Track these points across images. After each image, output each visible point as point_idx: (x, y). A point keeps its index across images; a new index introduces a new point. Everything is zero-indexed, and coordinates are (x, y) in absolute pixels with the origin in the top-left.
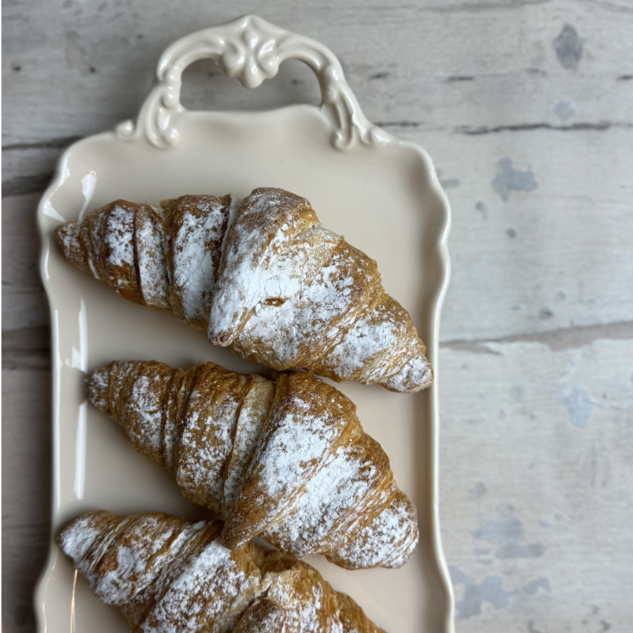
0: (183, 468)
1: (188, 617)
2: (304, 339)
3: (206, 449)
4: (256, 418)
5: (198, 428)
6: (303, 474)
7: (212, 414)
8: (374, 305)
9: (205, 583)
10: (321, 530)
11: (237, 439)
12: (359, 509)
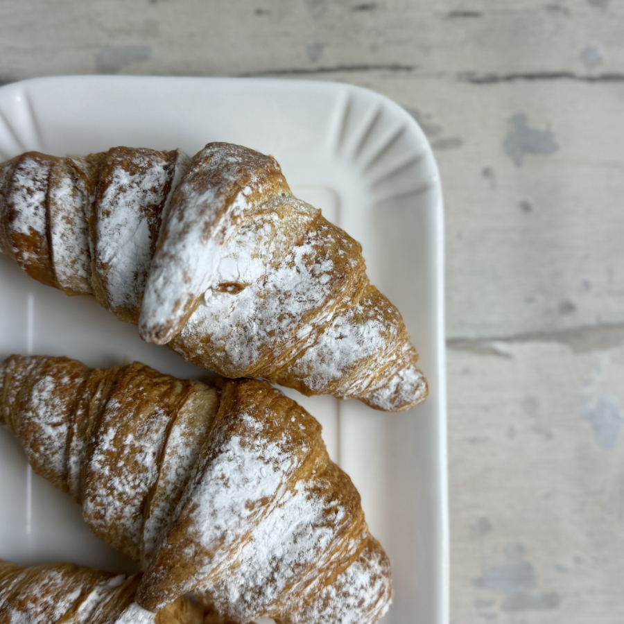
0: (92, 501)
2: (267, 338)
3: (123, 477)
4: (191, 439)
5: (114, 450)
6: (249, 517)
7: (134, 432)
8: (358, 299)
10: (269, 591)
11: (164, 466)
12: (320, 564)
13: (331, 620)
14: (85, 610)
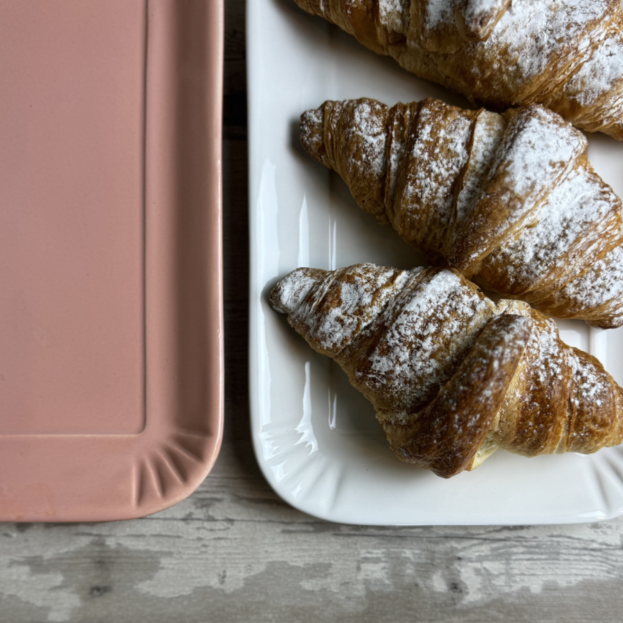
0: (412, 185)
1: (422, 338)
2: (557, 45)
3: (439, 161)
4: (492, 132)
5: (431, 140)
6: (551, 173)
7: (445, 128)
9: (438, 306)
10: (561, 244)
11: (474, 149)
12: (600, 228)
13: (601, 290)
14: (400, 282)
